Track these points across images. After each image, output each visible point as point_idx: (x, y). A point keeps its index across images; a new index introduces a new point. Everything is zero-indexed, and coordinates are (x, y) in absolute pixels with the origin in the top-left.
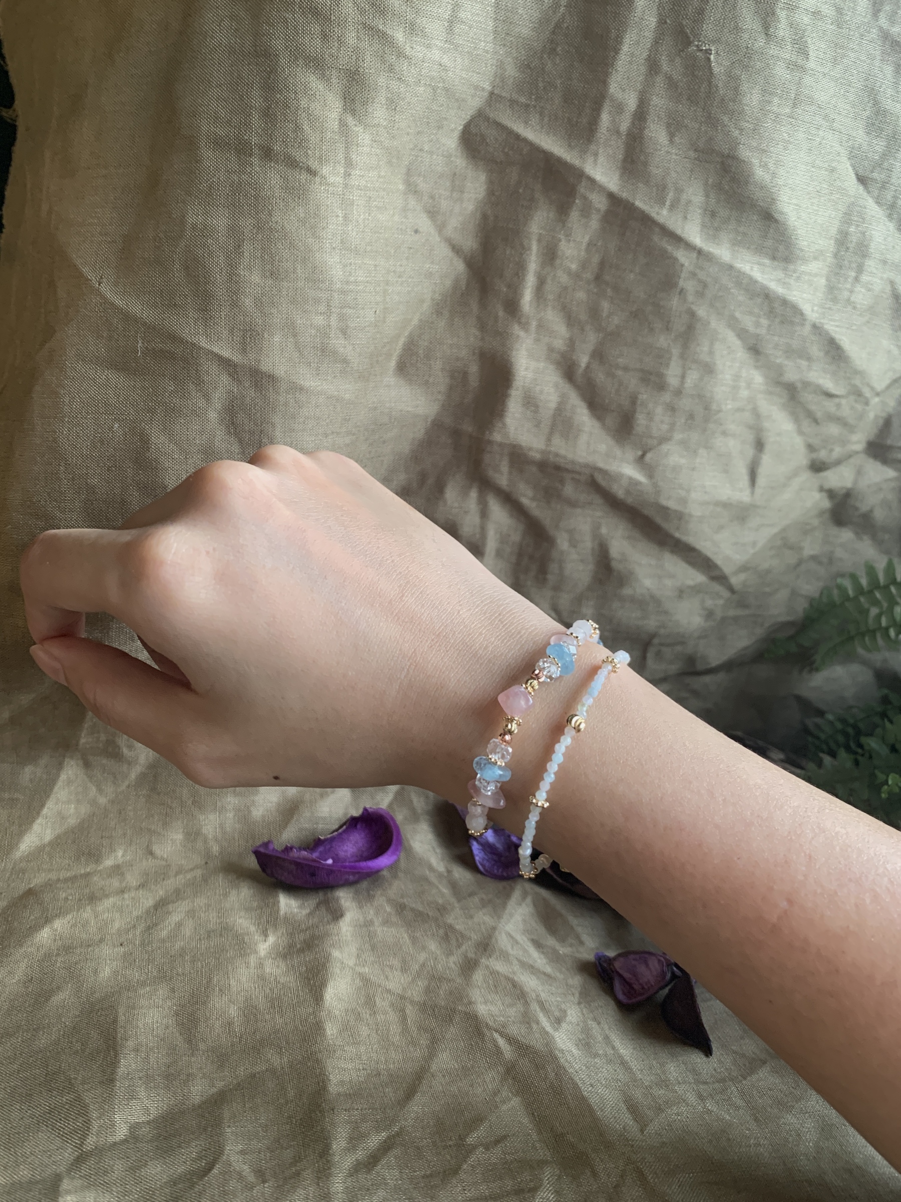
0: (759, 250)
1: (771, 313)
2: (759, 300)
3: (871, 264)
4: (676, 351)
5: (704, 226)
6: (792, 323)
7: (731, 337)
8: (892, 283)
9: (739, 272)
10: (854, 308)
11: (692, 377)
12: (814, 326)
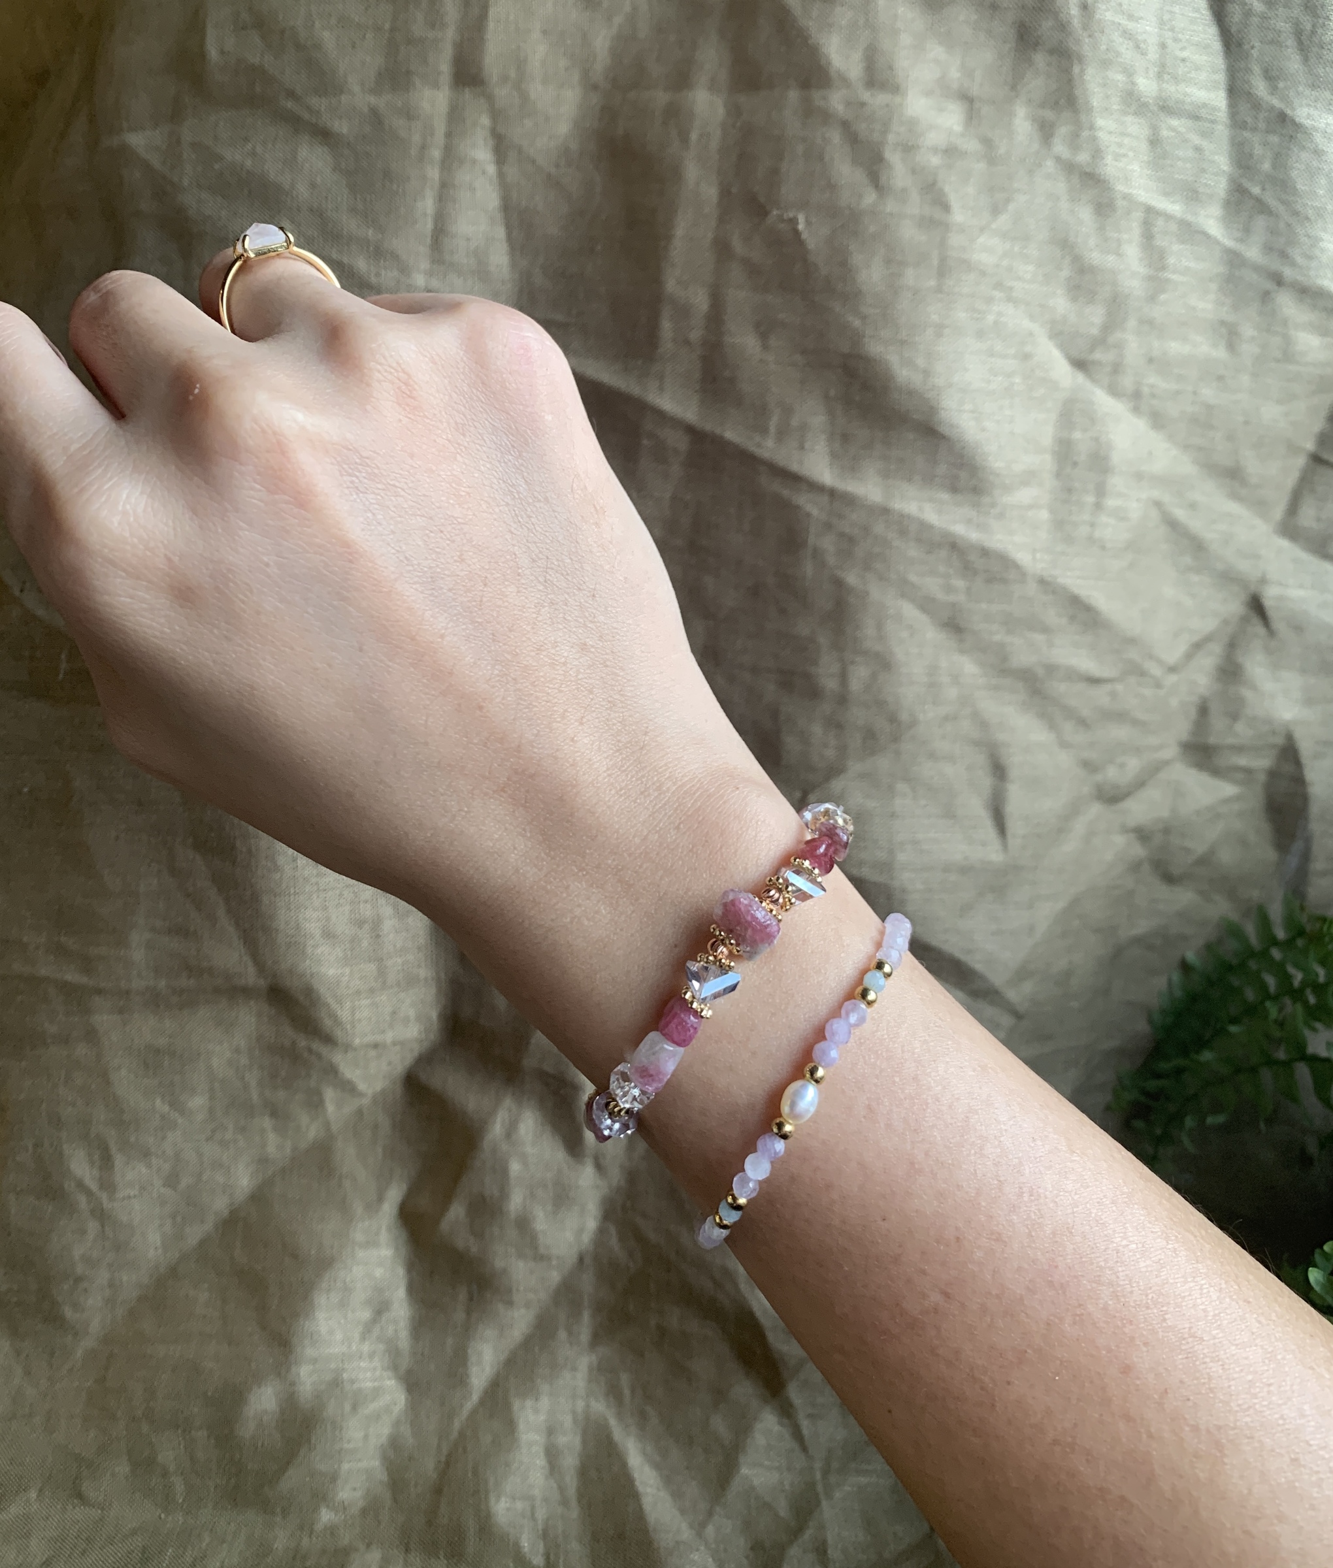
0: (929, 480)
1: (968, 570)
2: (943, 553)
3: (1116, 482)
4: (823, 640)
5: (834, 455)
6: (1004, 581)
7: (910, 611)
8: (1158, 504)
9: (902, 516)
10: (1103, 548)
11: (859, 675)
12: (1043, 582)
